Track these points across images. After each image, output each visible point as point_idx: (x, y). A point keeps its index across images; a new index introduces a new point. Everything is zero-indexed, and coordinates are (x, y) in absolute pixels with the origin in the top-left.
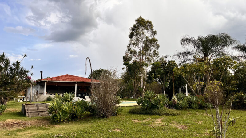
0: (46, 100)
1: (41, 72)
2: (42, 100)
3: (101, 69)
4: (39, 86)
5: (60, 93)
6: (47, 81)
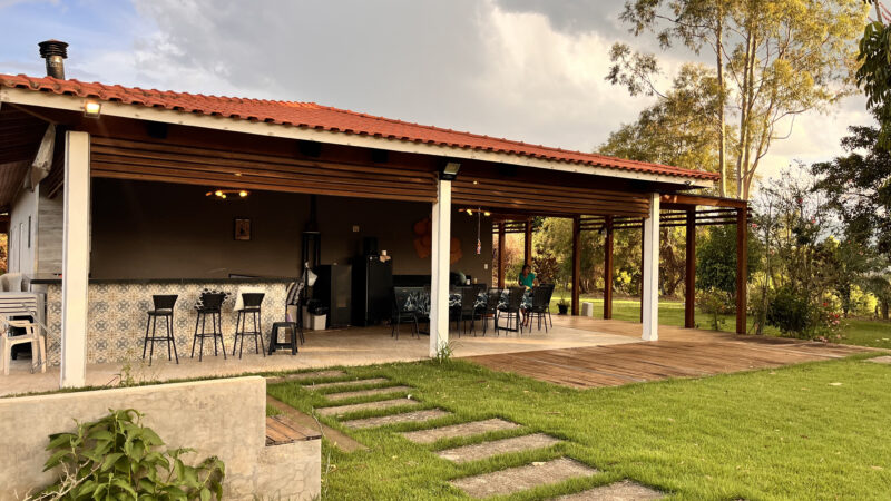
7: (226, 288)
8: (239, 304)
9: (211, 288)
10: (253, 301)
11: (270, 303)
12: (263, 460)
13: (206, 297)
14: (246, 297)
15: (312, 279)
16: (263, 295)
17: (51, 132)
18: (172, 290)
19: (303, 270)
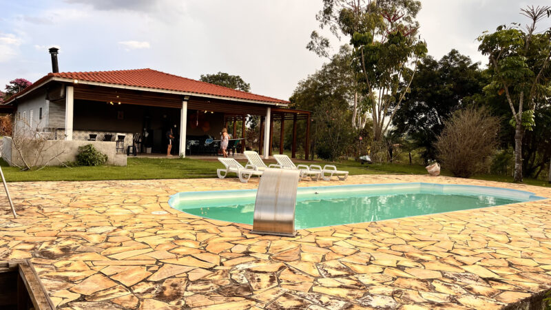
0: (72, 160)
1: (53, 51)
2: (55, 162)
3: (223, 74)
4: (48, 102)
5: (128, 132)
6: (76, 82)
7: (113, 134)
8: (117, 139)
9: (108, 133)
10: (121, 138)
11: (127, 139)
12: (115, 157)
13: (106, 136)
14: (119, 136)
15: (147, 135)
16: (124, 137)
17: (63, 86)
18: (95, 133)
19: (143, 132)
